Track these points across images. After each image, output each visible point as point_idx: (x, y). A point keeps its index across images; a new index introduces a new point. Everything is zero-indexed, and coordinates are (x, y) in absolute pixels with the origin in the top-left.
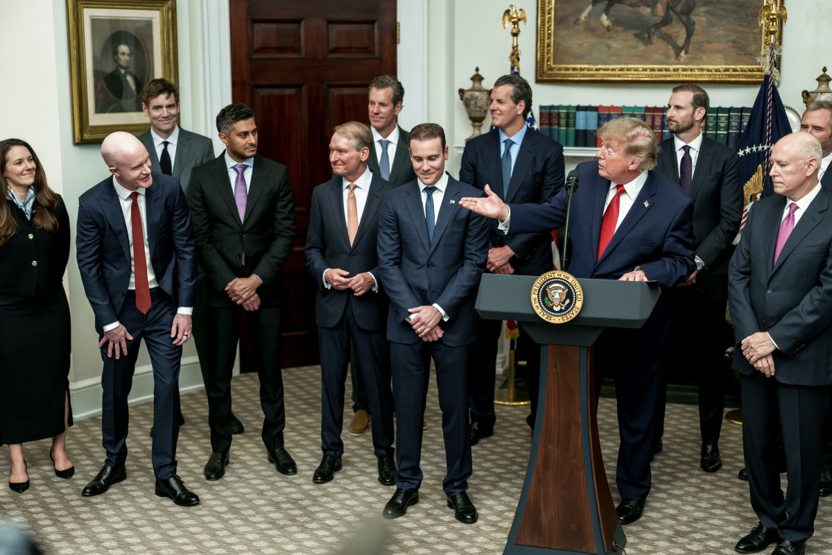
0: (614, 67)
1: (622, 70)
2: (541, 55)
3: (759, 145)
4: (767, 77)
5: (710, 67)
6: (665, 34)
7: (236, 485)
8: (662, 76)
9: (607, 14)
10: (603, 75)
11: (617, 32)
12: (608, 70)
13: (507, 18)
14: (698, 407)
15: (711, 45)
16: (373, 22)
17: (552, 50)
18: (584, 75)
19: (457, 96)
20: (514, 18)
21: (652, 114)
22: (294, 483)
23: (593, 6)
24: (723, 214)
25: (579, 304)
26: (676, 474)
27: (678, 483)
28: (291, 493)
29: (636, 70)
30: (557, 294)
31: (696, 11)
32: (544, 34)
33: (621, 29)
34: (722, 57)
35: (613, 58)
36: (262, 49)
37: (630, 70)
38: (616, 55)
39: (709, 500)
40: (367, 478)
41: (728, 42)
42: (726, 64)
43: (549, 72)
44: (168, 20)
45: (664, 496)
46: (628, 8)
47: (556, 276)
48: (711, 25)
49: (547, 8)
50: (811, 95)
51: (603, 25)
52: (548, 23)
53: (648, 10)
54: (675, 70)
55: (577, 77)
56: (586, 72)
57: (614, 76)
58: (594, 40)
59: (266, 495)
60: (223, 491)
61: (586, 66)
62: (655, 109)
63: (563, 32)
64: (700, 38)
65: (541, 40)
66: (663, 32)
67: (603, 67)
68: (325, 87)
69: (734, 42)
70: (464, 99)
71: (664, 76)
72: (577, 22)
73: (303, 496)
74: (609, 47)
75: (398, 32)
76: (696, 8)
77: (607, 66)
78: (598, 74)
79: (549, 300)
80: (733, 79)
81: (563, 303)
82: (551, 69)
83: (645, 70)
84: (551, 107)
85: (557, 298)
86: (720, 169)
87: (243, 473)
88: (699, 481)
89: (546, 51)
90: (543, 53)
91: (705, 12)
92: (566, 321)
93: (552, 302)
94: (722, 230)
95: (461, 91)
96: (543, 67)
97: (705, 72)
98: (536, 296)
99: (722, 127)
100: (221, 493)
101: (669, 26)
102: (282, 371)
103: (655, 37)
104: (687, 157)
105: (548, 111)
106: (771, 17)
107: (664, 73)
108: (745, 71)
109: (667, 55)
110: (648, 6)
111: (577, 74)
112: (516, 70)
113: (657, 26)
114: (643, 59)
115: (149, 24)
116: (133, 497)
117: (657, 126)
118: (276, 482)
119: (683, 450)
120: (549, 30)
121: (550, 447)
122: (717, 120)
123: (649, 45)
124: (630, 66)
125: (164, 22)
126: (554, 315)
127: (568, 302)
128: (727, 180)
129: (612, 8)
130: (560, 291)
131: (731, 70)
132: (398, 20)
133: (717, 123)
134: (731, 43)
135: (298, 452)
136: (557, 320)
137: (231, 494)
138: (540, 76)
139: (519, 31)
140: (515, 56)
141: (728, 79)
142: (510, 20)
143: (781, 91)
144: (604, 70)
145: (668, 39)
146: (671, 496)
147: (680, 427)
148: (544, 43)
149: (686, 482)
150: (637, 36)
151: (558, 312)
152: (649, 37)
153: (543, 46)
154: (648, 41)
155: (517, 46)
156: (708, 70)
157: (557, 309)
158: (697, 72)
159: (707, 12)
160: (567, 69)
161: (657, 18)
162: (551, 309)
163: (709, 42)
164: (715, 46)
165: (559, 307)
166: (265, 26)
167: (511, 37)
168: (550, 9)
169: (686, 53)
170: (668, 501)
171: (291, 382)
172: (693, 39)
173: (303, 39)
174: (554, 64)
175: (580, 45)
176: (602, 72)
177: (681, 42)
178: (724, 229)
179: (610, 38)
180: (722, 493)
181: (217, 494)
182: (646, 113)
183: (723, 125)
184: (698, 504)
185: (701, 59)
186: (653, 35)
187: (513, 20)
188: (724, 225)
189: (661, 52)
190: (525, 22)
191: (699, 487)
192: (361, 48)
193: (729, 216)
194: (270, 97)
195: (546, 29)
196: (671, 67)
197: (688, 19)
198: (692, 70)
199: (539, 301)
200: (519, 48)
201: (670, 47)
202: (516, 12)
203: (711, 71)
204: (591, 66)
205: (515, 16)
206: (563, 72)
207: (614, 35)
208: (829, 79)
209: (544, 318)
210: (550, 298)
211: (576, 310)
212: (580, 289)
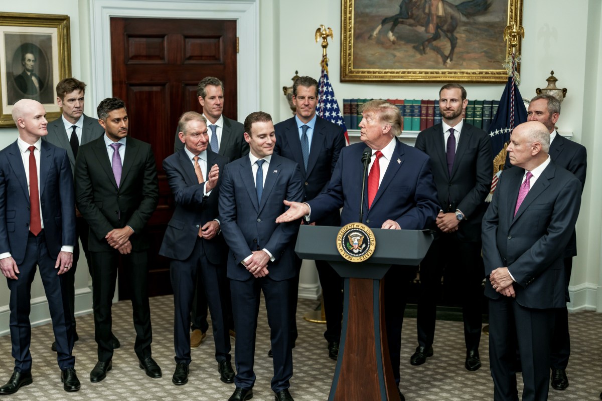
0: (398, 70)
1: (404, 73)
2: (344, 62)
3: (505, 129)
4: (510, 78)
5: (469, 71)
6: (435, 46)
7: (115, 386)
8: (433, 77)
9: (392, 32)
10: (390, 76)
11: (400, 45)
12: (393, 73)
13: (318, 34)
14: (463, 323)
15: (469, 55)
16: (218, 37)
17: (352, 58)
18: (376, 77)
19: (282, 92)
20: (324, 34)
21: (426, 105)
22: (159, 384)
23: (382, 26)
24: (478, 179)
25: (372, 248)
26: (446, 374)
27: (448, 381)
28: (157, 392)
29: (414, 73)
30: (356, 240)
31: (458, 29)
32: (346, 46)
33: (403, 42)
34: (478, 63)
35: (397, 64)
36: (135, 57)
37: (410, 73)
38: (399, 62)
39: (470, 393)
40: (214, 380)
41: (481, 53)
42: (480, 69)
43: (351, 74)
44: (63, 35)
45: (437, 390)
46: (408, 27)
47: (355, 227)
48: (469, 40)
49: (348, 27)
50: (543, 91)
51: (390, 40)
52: (349, 38)
53: (423, 29)
54: (443, 73)
55: (371, 78)
56: (377, 74)
57: (399, 77)
58: (383, 51)
59: (137, 394)
60: (105, 391)
61: (377, 70)
62: (429, 102)
63: (360, 45)
64: (461, 50)
65: (344, 50)
66: (434, 45)
67: (390, 70)
68: (183, 85)
69: (485, 52)
70: (287, 94)
71: (435, 77)
72: (370, 37)
73: (165, 394)
74: (395, 56)
75: (237, 45)
76: (458, 28)
77: (393, 70)
78: (386, 76)
79: (350, 245)
80: (485, 80)
81: (361, 246)
82: (351, 72)
83: (421, 73)
84: (352, 100)
85: (356, 244)
86: (476, 146)
87: (120, 377)
88: (463, 379)
89: (348, 58)
90: (346, 60)
91: (464, 30)
92: (363, 260)
93: (352, 246)
94: (477, 190)
95: (285, 89)
96: (346, 71)
97: (465, 75)
98: (340, 242)
99: (478, 115)
100: (103, 393)
101: (438, 41)
102: (150, 298)
103: (428, 48)
104: (452, 137)
105: (349, 103)
106: (513, 34)
107: (435, 75)
108: (494, 74)
109: (437, 62)
110: (423, 26)
111: (371, 76)
112: (325, 73)
113: (430, 41)
114: (419, 65)
115: (49, 38)
116: (36, 397)
117: (430, 114)
118: (145, 383)
119: (452, 355)
120: (350, 43)
121: (351, 355)
122: (474, 110)
123: (424, 55)
124: (410, 70)
125: (60, 37)
126: (353, 256)
127: (364, 246)
128: (481, 154)
129: (396, 28)
130: (359, 238)
131: (484, 73)
132: (238, 36)
133: (474, 112)
134: (484, 54)
135: (162, 361)
136: (356, 260)
137: (111, 393)
138: (344, 77)
139: (328, 44)
140: (325, 62)
141: (482, 80)
142: (321, 36)
143: (521, 89)
144: (391, 73)
145: (438, 50)
146: (443, 390)
147: (449, 338)
148: (346, 53)
149: (454, 380)
150: (414, 47)
151: (357, 254)
152: (424, 49)
153: (346, 55)
154: (423, 52)
155: (326, 55)
156: (467, 73)
157: (356, 251)
158: (459, 75)
159: (466, 31)
160: (363, 72)
161: (429, 34)
162: (351, 251)
163: (468, 53)
164: (472, 55)
165: (358, 250)
166: (138, 39)
167: (322, 48)
168: (351, 28)
169: (451, 60)
170: (440, 394)
171: (157, 307)
172: (456, 50)
173: (166, 49)
174: (354, 68)
175: (373, 55)
176: (389, 74)
177: (447, 53)
178: (479, 191)
179: (395, 49)
180: (481, 387)
181: (99, 394)
182: (422, 105)
183: (478, 113)
184: (463, 396)
185: (462, 65)
186: (427, 47)
187: (323, 36)
188: (479, 187)
189: (432, 59)
190: (332, 37)
191: (463, 384)
192: (210, 56)
193: (483, 181)
194: (141, 93)
195: (348, 43)
196: (440, 71)
197: (452, 35)
198: (455, 73)
199: (343, 246)
200: (327, 56)
201: (439, 56)
202: (325, 30)
203: (469, 74)
204: (381, 70)
205: (324, 33)
206: (360, 74)
207: (398, 47)
208: (555, 80)
209: (346, 258)
210: (351, 243)
211: (370, 252)
212: (373, 236)
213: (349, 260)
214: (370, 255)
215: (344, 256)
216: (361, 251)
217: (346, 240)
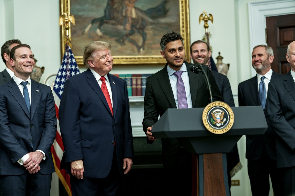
6: (132, 40)
9: (100, 29)
23: (92, 25)
25: (232, 121)
29: (118, 58)
30: (218, 116)
33: (107, 37)
47: (217, 105)
54: (139, 58)
63: (76, 39)
64: (150, 42)
72: (83, 33)
79: (214, 120)
81: (222, 121)
83: (122, 58)
85: (218, 118)
92: (225, 132)
93: (215, 121)
97: (154, 59)
98: (205, 118)
107: (133, 60)
109: (133, 50)
110: (121, 25)
113: (127, 36)
117: (139, 84)
126: (217, 129)
127: (225, 120)
129: (102, 26)
130: (220, 114)
136: (219, 132)
145: (134, 42)
151: (219, 127)
152: (123, 42)
154: (123, 43)
156: (156, 58)
157: (218, 125)
158: (150, 59)
160: (79, 59)
161: (126, 31)
162: (215, 125)
163: (154, 44)
164: (158, 46)
165: (220, 124)
169: (144, 49)
172: (147, 42)
177: (140, 44)
182: (132, 78)
185: (151, 52)
186: (126, 40)
189: (130, 49)
196: (137, 57)
197: (143, 32)
198: (147, 58)
199: (208, 121)
201: (135, 47)
206: (77, 60)
208: (222, 58)
209: (212, 131)
210: (214, 118)
211: (230, 124)
212: (232, 111)
213: (214, 133)
214: (230, 127)
215: (210, 130)
216: (222, 124)
217: (211, 117)
